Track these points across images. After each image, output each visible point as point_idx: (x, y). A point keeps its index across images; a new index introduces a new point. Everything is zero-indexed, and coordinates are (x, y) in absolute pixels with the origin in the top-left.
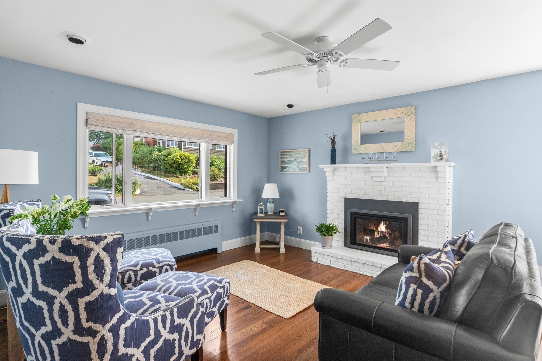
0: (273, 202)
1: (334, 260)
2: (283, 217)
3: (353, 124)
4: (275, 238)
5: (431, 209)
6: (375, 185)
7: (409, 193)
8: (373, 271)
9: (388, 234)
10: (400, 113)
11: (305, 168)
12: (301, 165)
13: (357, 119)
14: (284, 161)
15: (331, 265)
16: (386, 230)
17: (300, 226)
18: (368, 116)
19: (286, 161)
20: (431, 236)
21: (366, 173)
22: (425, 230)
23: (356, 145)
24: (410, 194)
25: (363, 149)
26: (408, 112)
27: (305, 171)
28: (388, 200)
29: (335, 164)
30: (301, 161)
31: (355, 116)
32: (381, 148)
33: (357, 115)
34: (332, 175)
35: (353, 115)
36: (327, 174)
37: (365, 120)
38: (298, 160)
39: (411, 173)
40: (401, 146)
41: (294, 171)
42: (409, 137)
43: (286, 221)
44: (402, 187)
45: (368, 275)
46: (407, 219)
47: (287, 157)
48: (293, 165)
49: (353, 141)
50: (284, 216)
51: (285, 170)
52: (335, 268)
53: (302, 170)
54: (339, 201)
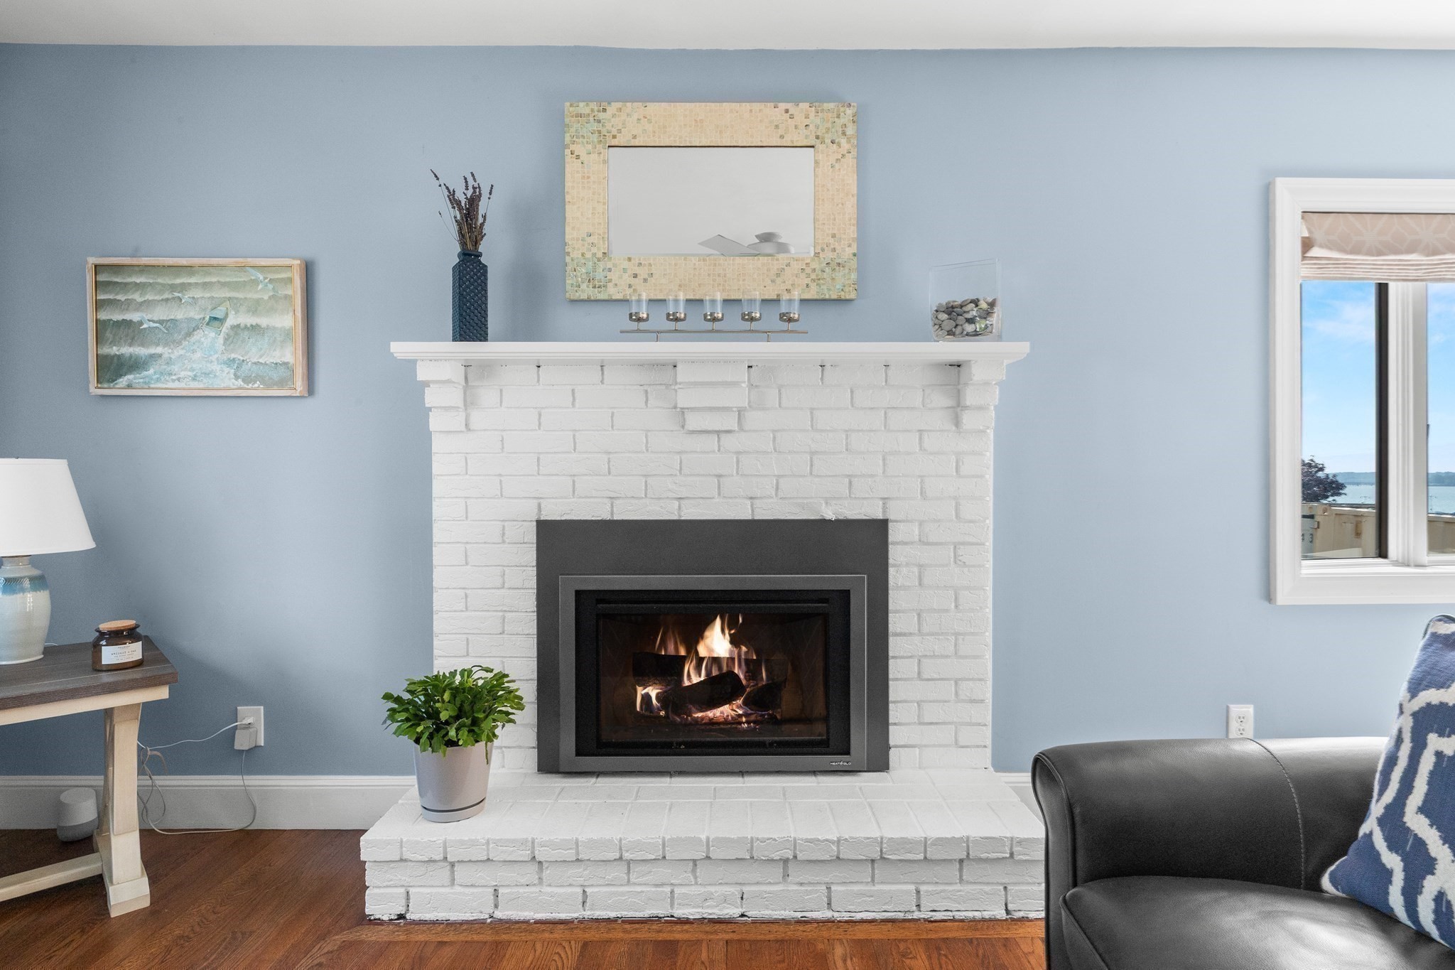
0: (39, 582)
1: (523, 881)
2: (129, 678)
3: (573, 147)
4: (60, 808)
5: (936, 544)
6: (696, 452)
7: (847, 480)
8: (745, 889)
9: (740, 666)
10: (796, 127)
11: (282, 370)
12: (254, 350)
13: (595, 126)
14: (127, 323)
15: (499, 914)
16: (731, 652)
17: (253, 700)
18: (650, 121)
19: (141, 323)
20: (934, 656)
21: (646, 392)
22: (911, 634)
23: (588, 255)
24: (850, 482)
25: (627, 279)
26: (829, 125)
27: (281, 383)
28: (757, 518)
29: (486, 340)
30: (255, 328)
31: (583, 108)
32: (714, 280)
33: (594, 105)
34: (461, 404)
35: (571, 106)
36: (431, 399)
37: (635, 137)
38: (231, 321)
39: (852, 392)
40: (803, 276)
41: (201, 386)
42: (834, 236)
43: (162, 693)
44: (813, 453)
45: (726, 911)
46: (845, 595)
47: (149, 297)
48: (194, 352)
49: (570, 234)
50: (137, 664)
51: (130, 377)
52: (526, 922)
53: (261, 379)
54: (504, 542)
